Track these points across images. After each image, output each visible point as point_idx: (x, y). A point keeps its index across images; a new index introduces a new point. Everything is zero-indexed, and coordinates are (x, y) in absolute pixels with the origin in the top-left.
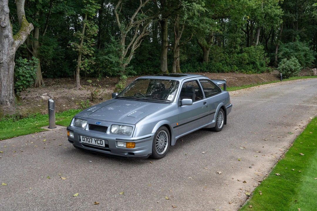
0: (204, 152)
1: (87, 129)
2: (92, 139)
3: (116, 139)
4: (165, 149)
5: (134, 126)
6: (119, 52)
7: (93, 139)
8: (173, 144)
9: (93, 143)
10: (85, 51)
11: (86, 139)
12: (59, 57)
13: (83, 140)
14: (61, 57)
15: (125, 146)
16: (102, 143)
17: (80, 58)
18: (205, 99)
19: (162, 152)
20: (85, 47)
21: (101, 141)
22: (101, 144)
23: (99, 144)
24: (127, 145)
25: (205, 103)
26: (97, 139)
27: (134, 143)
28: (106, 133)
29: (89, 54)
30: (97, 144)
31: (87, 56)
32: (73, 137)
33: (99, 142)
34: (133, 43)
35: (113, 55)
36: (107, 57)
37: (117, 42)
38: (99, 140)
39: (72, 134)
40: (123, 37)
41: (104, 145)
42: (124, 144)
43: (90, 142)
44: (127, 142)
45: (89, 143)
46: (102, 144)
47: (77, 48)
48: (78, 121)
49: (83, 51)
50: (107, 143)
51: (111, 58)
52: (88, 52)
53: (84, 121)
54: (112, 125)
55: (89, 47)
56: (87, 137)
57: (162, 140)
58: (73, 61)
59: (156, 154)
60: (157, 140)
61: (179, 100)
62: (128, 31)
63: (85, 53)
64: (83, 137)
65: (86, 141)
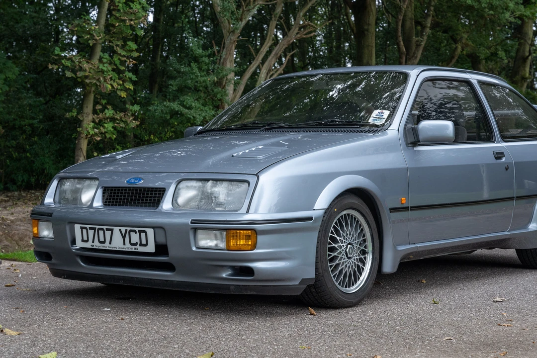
0: (498, 299)
1: (98, 203)
2: (112, 230)
3: (193, 222)
4: (361, 278)
5: (252, 180)
6: (215, 90)
7: (116, 229)
8: (389, 267)
9: (117, 243)
10: (105, 81)
11: (91, 232)
12: (23, 123)
13: (83, 241)
14: (31, 122)
15: (222, 245)
16: (144, 242)
17: (89, 108)
18: (498, 142)
19: (352, 288)
20: (105, 69)
21: (143, 235)
22: (141, 245)
23: (137, 243)
24: (228, 242)
25: (499, 155)
26: (129, 229)
27: (252, 231)
28: (160, 208)
29: (118, 92)
30: (128, 247)
31: (112, 100)
32: (51, 235)
33: (135, 238)
34: (263, 62)
35: (197, 100)
36: (175, 106)
37: (209, 56)
38: (137, 229)
39: (48, 229)
40: (231, 40)
41: (151, 248)
42: (218, 238)
43: (104, 242)
44: (230, 230)
45: (102, 247)
46: (146, 245)
47: (81, 69)
48: (68, 185)
49: (98, 80)
50: (162, 240)
51: (190, 108)
52: (115, 85)
53: (87, 182)
54: (179, 182)
55: (117, 71)
56: (97, 227)
57: (350, 244)
58: (68, 115)
59: (330, 285)
60: (334, 240)
61: (410, 126)
62: (244, 23)
63: (107, 88)
64: (82, 228)
65: (93, 242)
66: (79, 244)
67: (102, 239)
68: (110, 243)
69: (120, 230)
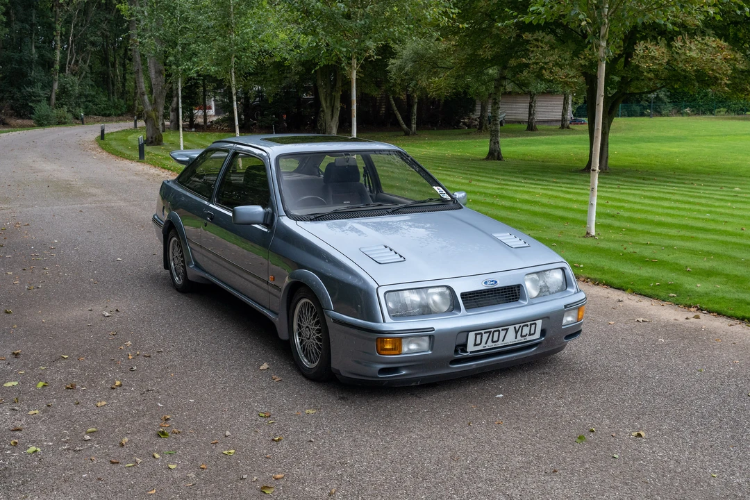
2: (507, 330)
3: (565, 306)
9: (511, 338)
11: (485, 336)
13: (475, 345)
16: (532, 332)
22: (530, 335)
23: (526, 336)
24: (577, 314)
26: (522, 325)
30: (519, 339)
33: (526, 331)
38: (529, 323)
41: (537, 335)
43: (498, 341)
44: (579, 307)
45: (493, 345)
46: (535, 333)
56: (493, 330)
64: (476, 334)
65: (486, 343)
66: (470, 348)
67: (495, 339)
68: (503, 341)
69: (515, 328)
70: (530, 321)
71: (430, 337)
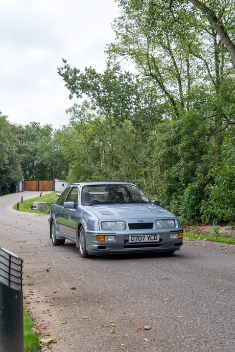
2: (144, 236)
9: (146, 240)
13: (132, 240)
22: (155, 240)
24: (178, 236)
26: (151, 235)
30: (150, 241)
32: (114, 240)
33: (153, 238)
39: (112, 238)
41: (158, 240)
64: (132, 237)
65: (136, 240)
66: (130, 241)
67: (140, 239)
68: (143, 240)
69: (148, 236)
70: (155, 234)
71: (115, 236)
